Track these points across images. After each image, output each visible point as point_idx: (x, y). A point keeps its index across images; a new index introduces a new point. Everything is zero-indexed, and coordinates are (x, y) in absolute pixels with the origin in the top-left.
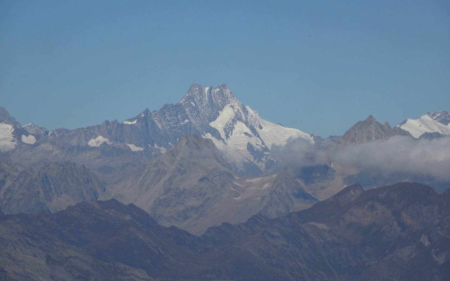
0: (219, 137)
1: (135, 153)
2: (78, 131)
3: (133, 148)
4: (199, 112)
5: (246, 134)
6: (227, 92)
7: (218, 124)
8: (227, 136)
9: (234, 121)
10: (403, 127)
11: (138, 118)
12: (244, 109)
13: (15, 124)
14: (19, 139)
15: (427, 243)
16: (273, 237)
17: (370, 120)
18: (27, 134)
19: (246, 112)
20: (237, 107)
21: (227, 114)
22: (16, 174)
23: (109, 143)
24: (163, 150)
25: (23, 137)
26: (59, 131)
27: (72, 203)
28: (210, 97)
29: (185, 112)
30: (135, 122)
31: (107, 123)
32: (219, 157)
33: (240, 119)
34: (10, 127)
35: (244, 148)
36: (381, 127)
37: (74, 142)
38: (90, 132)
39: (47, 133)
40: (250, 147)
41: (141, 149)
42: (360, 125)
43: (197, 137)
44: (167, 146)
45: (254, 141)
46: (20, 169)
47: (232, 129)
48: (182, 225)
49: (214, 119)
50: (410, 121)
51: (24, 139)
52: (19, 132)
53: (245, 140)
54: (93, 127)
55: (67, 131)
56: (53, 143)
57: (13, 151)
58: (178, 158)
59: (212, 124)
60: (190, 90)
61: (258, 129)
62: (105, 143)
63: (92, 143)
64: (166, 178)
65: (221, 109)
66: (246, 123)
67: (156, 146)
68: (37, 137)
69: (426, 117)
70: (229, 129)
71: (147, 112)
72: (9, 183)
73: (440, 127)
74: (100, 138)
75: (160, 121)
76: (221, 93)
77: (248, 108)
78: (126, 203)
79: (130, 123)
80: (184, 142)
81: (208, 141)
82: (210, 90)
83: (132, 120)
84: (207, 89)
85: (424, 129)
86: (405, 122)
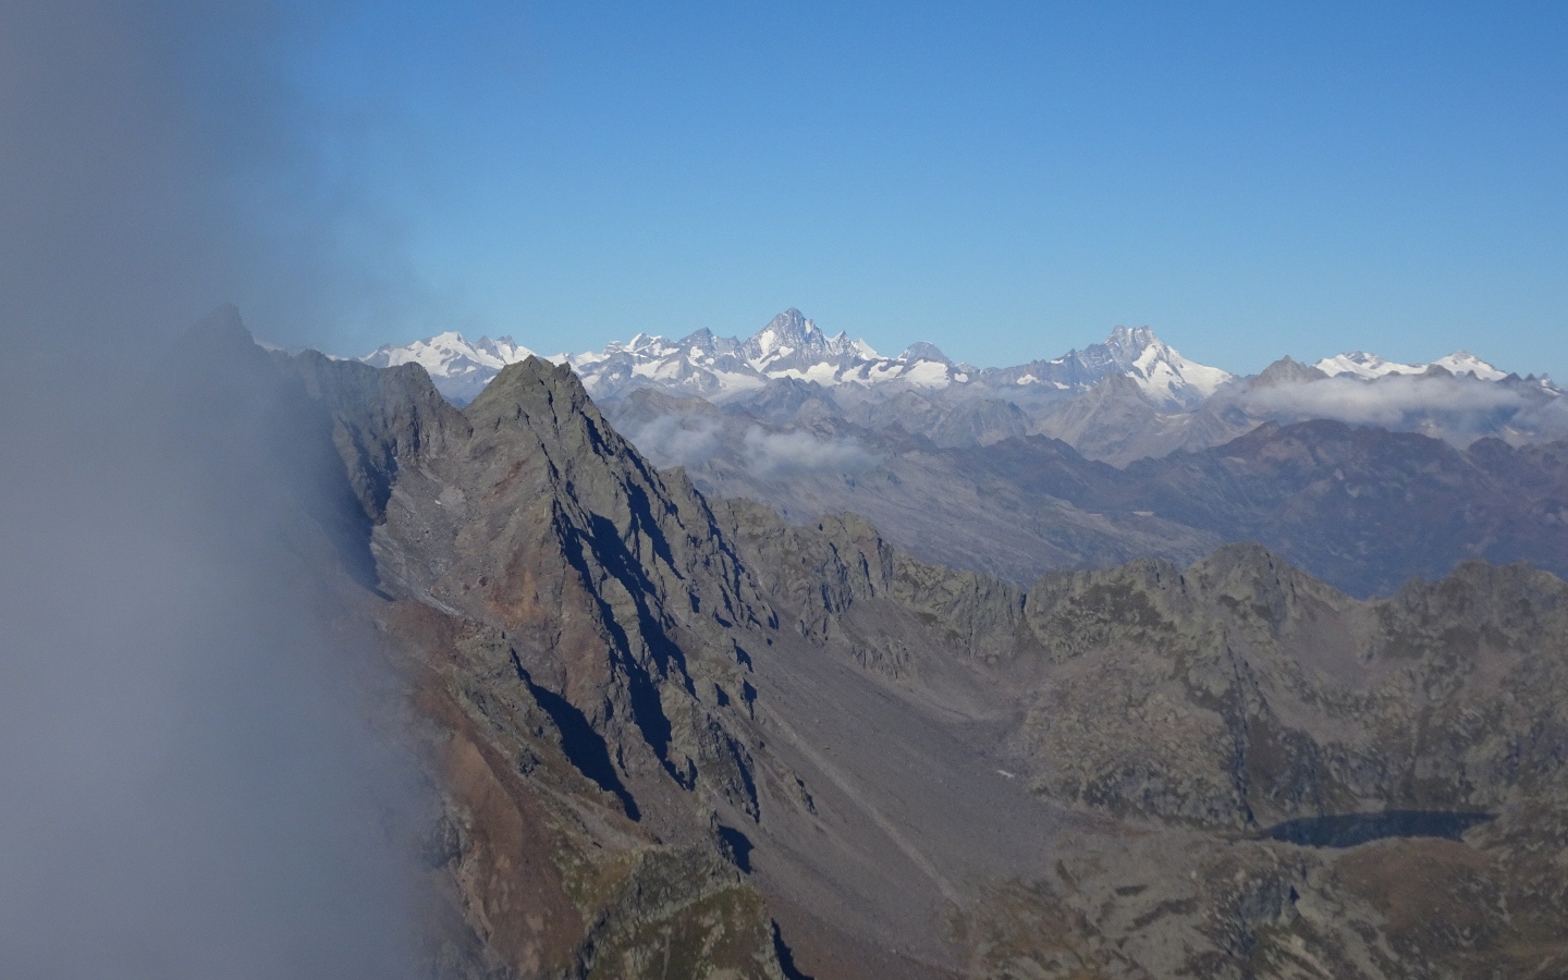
0: (1141, 376)
1: (1061, 390)
2: (1007, 371)
3: (1060, 386)
4: (1122, 352)
5: (1168, 372)
6: (1150, 333)
7: (1141, 364)
8: (1150, 375)
9: (1155, 360)
10: (1319, 367)
11: (1064, 358)
12: (1166, 349)
13: (948, 363)
14: (953, 377)
15: (1341, 477)
16: (1193, 470)
17: (1287, 360)
18: (959, 373)
19: (1167, 352)
20: (1160, 347)
21: (1149, 354)
22: (950, 410)
23: (1038, 382)
24: (1088, 388)
25: (956, 375)
26: (990, 370)
27: (1002, 437)
28: (1133, 337)
29: (1109, 352)
30: (1061, 361)
31: (1035, 362)
32: (1140, 394)
33: (1162, 359)
34: (944, 366)
35: (1165, 387)
36: (1298, 366)
37: (1004, 380)
38: (1019, 371)
39: (979, 371)
40: (1171, 385)
41: (1067, 387)
42: (1277, 364)
43: (1121, 375)
44: (1092, 385)
45: (1175, 379)
46: (953, 406)
47: (1154, 367)
48: (1106, 459)
49: (1137, 359)
50: (1325, 361)
51: (958, 377)
52: (952, 371)
53: (1168, 379)
54: (1023, 366)
55: (997, 370)
56: (984, 382)
57: (947, 389)
58: (1102, 395)
59: (1135, 364)
60: (1114, 331)
61: (1179, 368)
62: (1033, 381)
63: (1021, 381)
64: (1090, 414)
65: (1144, 349)
66: (1168, 363)
67: (1081, 384)
68: (969, 375)
69: (1341, 357)
70: (1151, 368)
71: (1073, 352)
72: (942, 418)
73: (1354, 367)
74: (1029, 377)
75: (1085, 361)
76: (1144, 334)
77: (1169, 348)
78: (1053, 438)
79: (1057, 362)
80: (1108, 380)
81: (1130, 379)
82: (1134, 331)
83: (1058, 360)
84: (1130, 330)
85: (1340, 369)
86: (1320, 362)
